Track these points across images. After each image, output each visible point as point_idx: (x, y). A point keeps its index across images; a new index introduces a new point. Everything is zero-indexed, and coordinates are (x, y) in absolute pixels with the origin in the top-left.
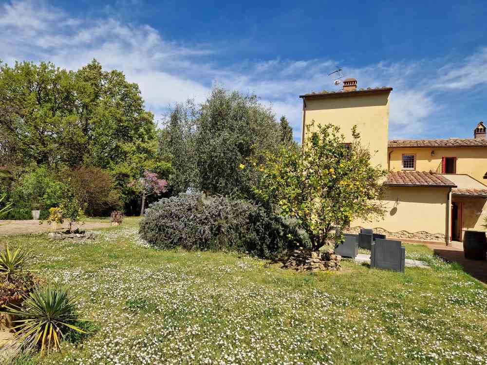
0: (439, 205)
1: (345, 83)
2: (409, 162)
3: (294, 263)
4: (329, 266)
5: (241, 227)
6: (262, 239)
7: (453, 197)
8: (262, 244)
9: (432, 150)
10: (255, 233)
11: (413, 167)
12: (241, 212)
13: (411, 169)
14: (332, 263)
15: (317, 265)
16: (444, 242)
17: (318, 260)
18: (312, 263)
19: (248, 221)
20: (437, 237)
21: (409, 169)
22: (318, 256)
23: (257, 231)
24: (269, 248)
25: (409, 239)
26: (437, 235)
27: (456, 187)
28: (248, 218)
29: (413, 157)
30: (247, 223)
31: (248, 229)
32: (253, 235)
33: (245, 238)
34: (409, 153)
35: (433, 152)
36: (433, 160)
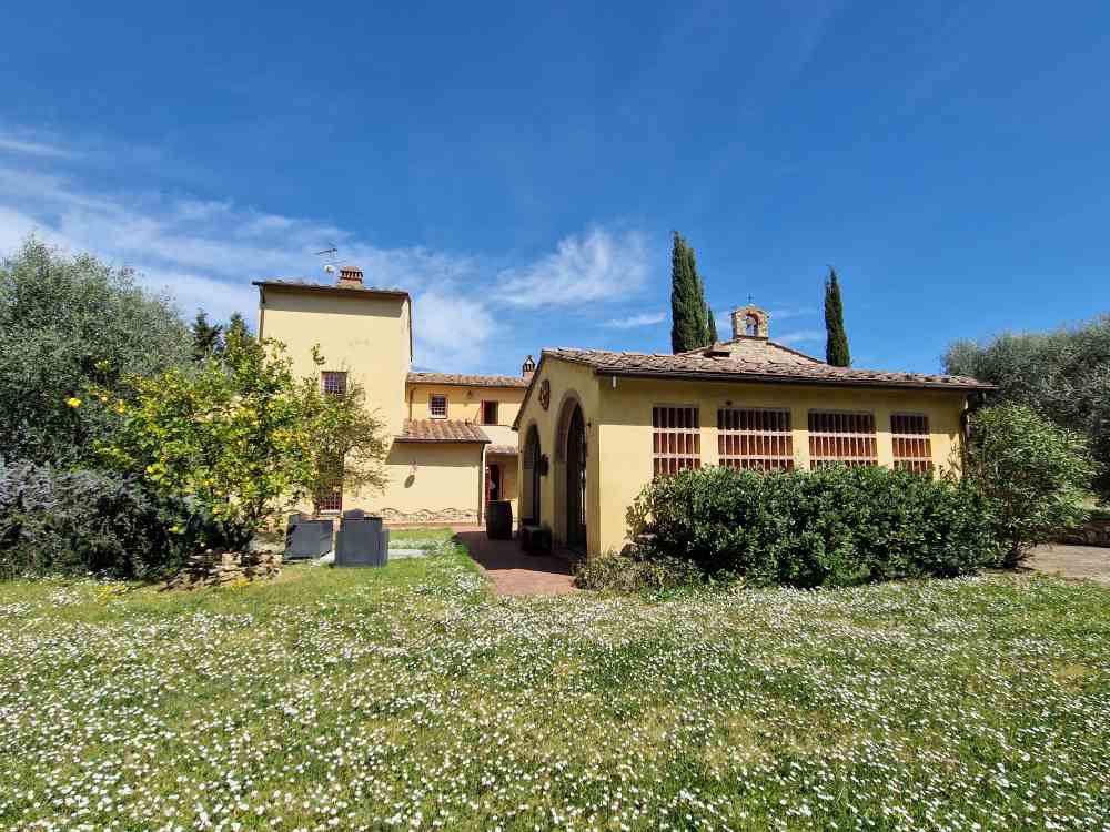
0: (471, 468)
1: (343, 272)
2: (438, 405)
3: (187, 577)
4: (254, 574)
5: (77, 525)
6: (130, 544)
7: (487, 456)
8: (130, 553)
9: (469, 389)
10: (113, 535)
11: (444, 413)
12: (79, 496)
13: (442, 416)
14: (260, 569)
15: (232, 575)
16: (476, 522)
17: (234, 567)
18: (222, 574)
19: (95, 511)
20: (468, 515)
21: (438, 416)
22: (235, 559)
23: (119, 530)
24: (146, 558)
25: (431, 521)
26: (468, 512)
27: (490, 442)
28: (97, 506)
29: (444, 399)
30: (94, 516)
31: (96, 528)
32: (106, 539)
33: (85, 547)
34: (439, 393)
35: (470, 393)
36: (470, 405)
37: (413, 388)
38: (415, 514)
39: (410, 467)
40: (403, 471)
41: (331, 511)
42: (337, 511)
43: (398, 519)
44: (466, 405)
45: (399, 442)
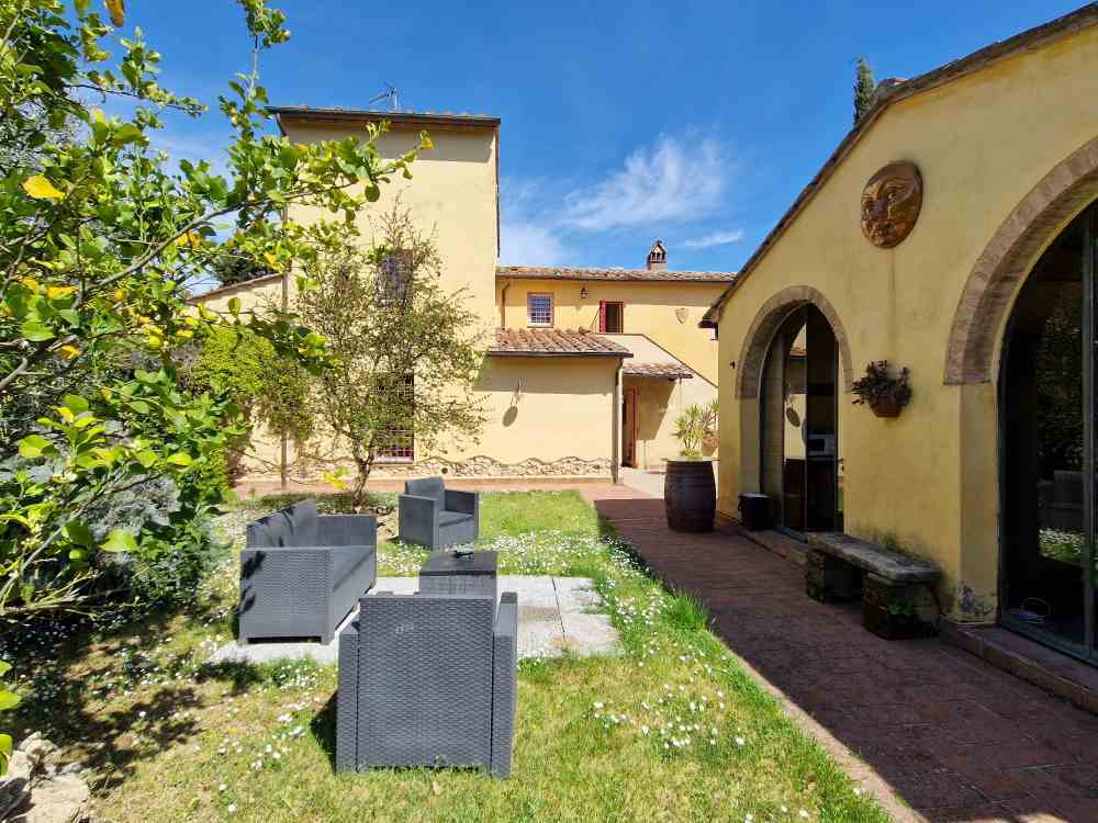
0: (600, 395)
2: (541, 309)
7: (624, 379)
9: (581, 285)
11: (548, 319)
13: (546, 324)
16: (610, 476)
20: (598, 467)
21: (540, 324)
25: (543, 476)
26: (599, 463)
27: (632, 356)
29: (548, 300)
34: (540, 289)
35: (583, 290)
36: (584, 307)
37: (506, 282)
38: (518, 465)
39: (512, 394)
40: (500, 400)
41: (400, 459)
42: (407, 459)
43: (494, 472)
44: (578, 308)
45: (491, 356)
